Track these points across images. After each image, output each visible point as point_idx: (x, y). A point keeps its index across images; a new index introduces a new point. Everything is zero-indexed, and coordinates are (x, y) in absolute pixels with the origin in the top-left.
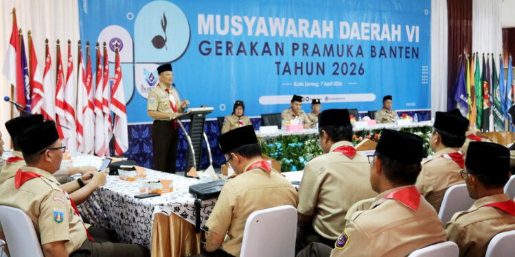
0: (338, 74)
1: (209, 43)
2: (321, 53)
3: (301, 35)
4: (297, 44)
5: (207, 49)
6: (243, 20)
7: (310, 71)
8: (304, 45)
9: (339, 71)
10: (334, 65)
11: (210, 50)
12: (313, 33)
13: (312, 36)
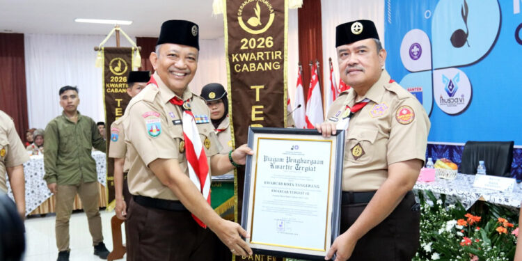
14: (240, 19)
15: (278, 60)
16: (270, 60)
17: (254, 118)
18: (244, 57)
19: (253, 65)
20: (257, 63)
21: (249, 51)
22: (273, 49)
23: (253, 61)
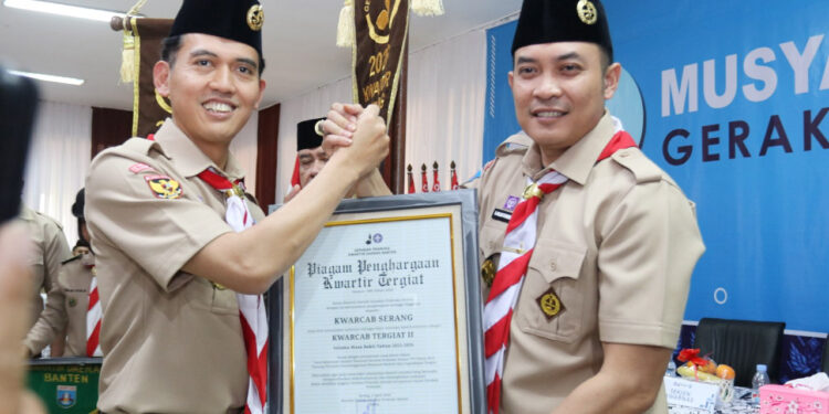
1: (685, 133)
5: (681, 150)
6: (780, 55)
11: (687, 150)
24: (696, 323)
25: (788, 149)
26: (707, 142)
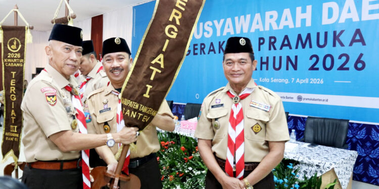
0: (317, 69)
2: (293, 44)
3: (267, 28)
4: (263, 39)
6: (213, 23)
7: (277, 66)
8: (271, 38)
9: (320, 65)
10: (311, 58)
11: (189, 52)
12: (283, 23)
13: (281, 27)
14: (8, 45)
15: (22, 63)
16: (19, 63)
17: (12, 84)
18: (9, 60)
19: (12, 64)
20: (14, 63)
21: (11, 58)
22: (20, 58)
23: (12, 62)
24: (185, 104)
25: (215, 53)
26: (195, 49)
